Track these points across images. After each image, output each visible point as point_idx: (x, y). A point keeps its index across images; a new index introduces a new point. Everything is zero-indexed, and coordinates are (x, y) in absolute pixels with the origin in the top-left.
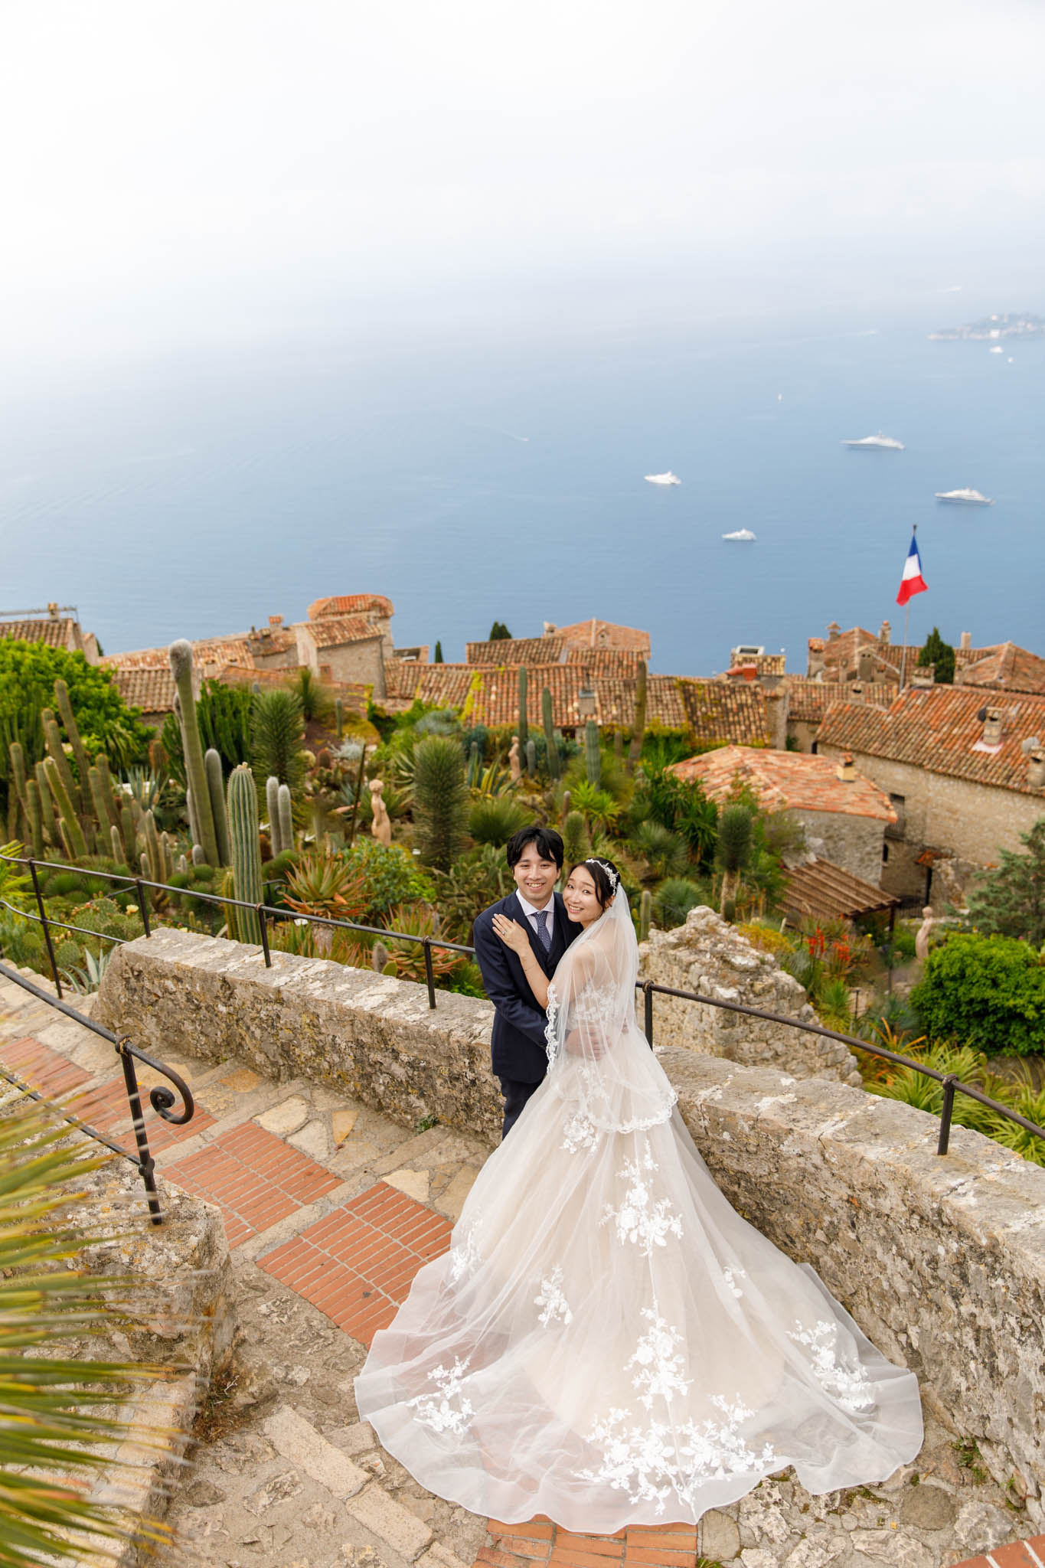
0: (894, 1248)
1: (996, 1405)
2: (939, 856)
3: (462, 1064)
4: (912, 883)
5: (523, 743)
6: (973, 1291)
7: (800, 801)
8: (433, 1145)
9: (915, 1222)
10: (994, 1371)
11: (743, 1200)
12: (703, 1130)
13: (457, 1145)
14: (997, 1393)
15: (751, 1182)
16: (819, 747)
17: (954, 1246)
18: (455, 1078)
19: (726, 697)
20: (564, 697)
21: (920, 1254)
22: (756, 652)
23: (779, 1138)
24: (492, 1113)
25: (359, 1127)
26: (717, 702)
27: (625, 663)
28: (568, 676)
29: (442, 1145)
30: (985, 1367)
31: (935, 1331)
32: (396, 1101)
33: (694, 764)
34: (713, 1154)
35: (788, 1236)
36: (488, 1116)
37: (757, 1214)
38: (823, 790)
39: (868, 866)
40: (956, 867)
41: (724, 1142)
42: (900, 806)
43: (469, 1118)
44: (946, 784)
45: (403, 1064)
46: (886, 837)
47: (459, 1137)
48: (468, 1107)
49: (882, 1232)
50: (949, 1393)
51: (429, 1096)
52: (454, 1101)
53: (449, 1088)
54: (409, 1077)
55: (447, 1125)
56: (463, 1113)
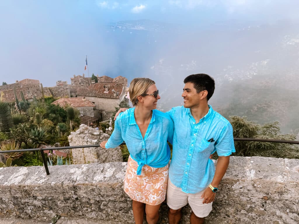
4: (98, 116)
5: (18, 103)
7: (77, 106)
16: (77, 96)
19: (58, 89)
20: (24, 94)
22: (61, 81)
27: (35, 86)
28: (24, 90)
33: (55, 102)
38: (81, 103)
39: (92, 115)
42: (94, 104)
43: (76, 211)
44: (101, 99)
45: (39, 200)
46: (94, 109)
51: (55, 208)
52: (67, 207)
53: (64, 203)
54: (43, 204)
55: (65, 217)
56: (72, 210)
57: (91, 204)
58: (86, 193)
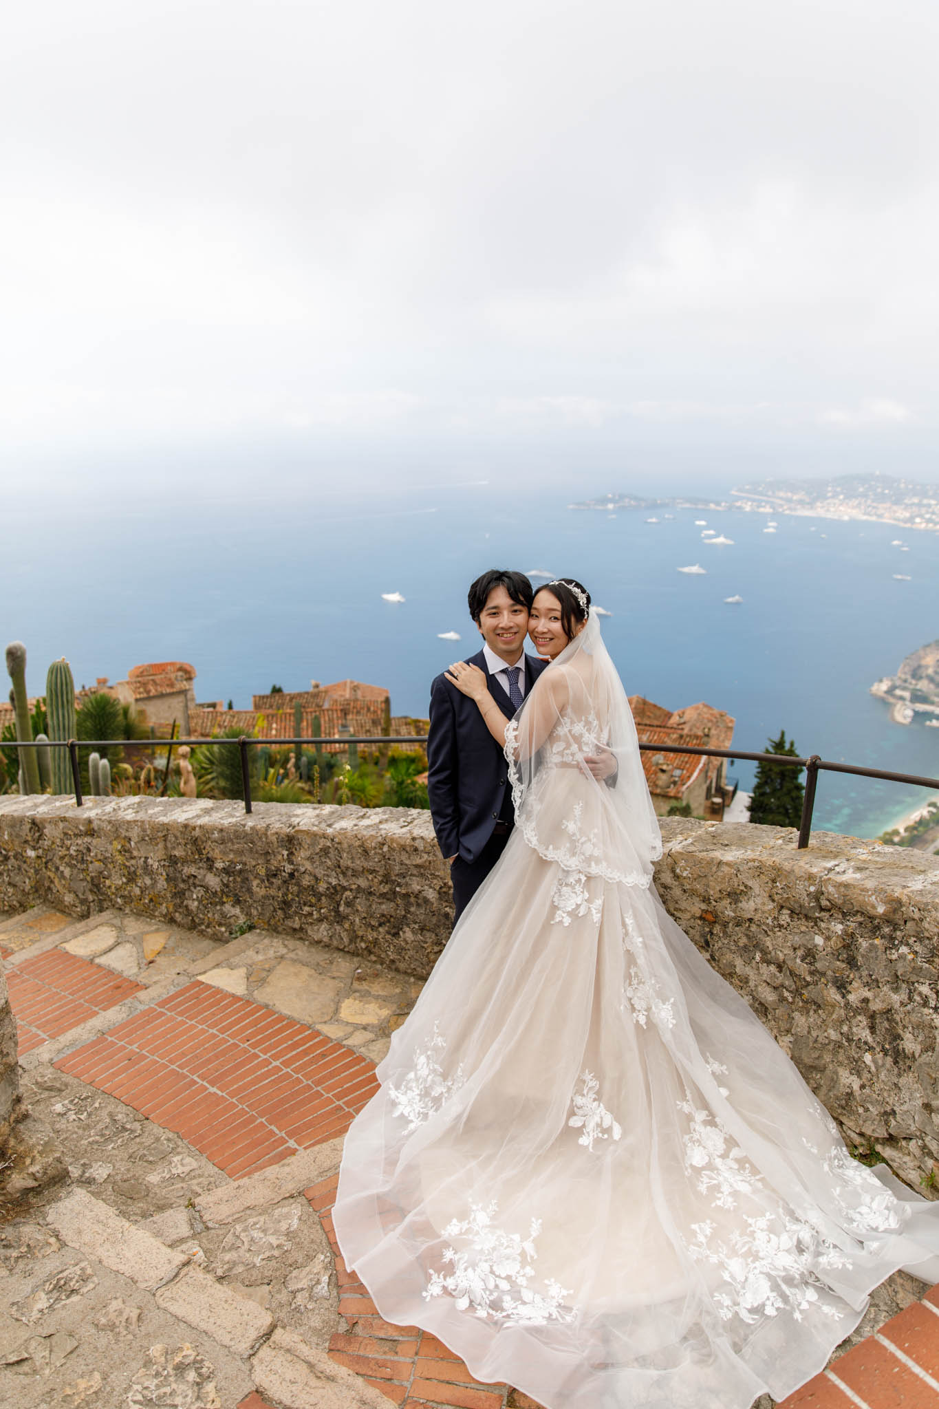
0: (758, 956)
1: (905, 1094)
3: (280, 857)
6: (865, 973)
8: (249, 947)
9: (785, 918)
10: (898, 1056)
13: (274, 944)
14: (907, 1080)
17: (839, 928)
18: (271, 875)
21: (791, 952)
24: (312, 904)
25: (171, 943)
29: (260, 946)
30: (886, 1055)
31: (814, 1034)
32: (210, 914)
36: (307, 909)
43: (287, 917)
45: (218, 873)
47: (277, 937)
48: (286, 904)
49: (743, 941)
50: (837, 1098)
51: (245, 901)
52: (271, 901)
53: (266, 887)
54: (224, 885)
55: (262, 929)
56: (280, 911)
57: (318, 896)
58: (310, 859)
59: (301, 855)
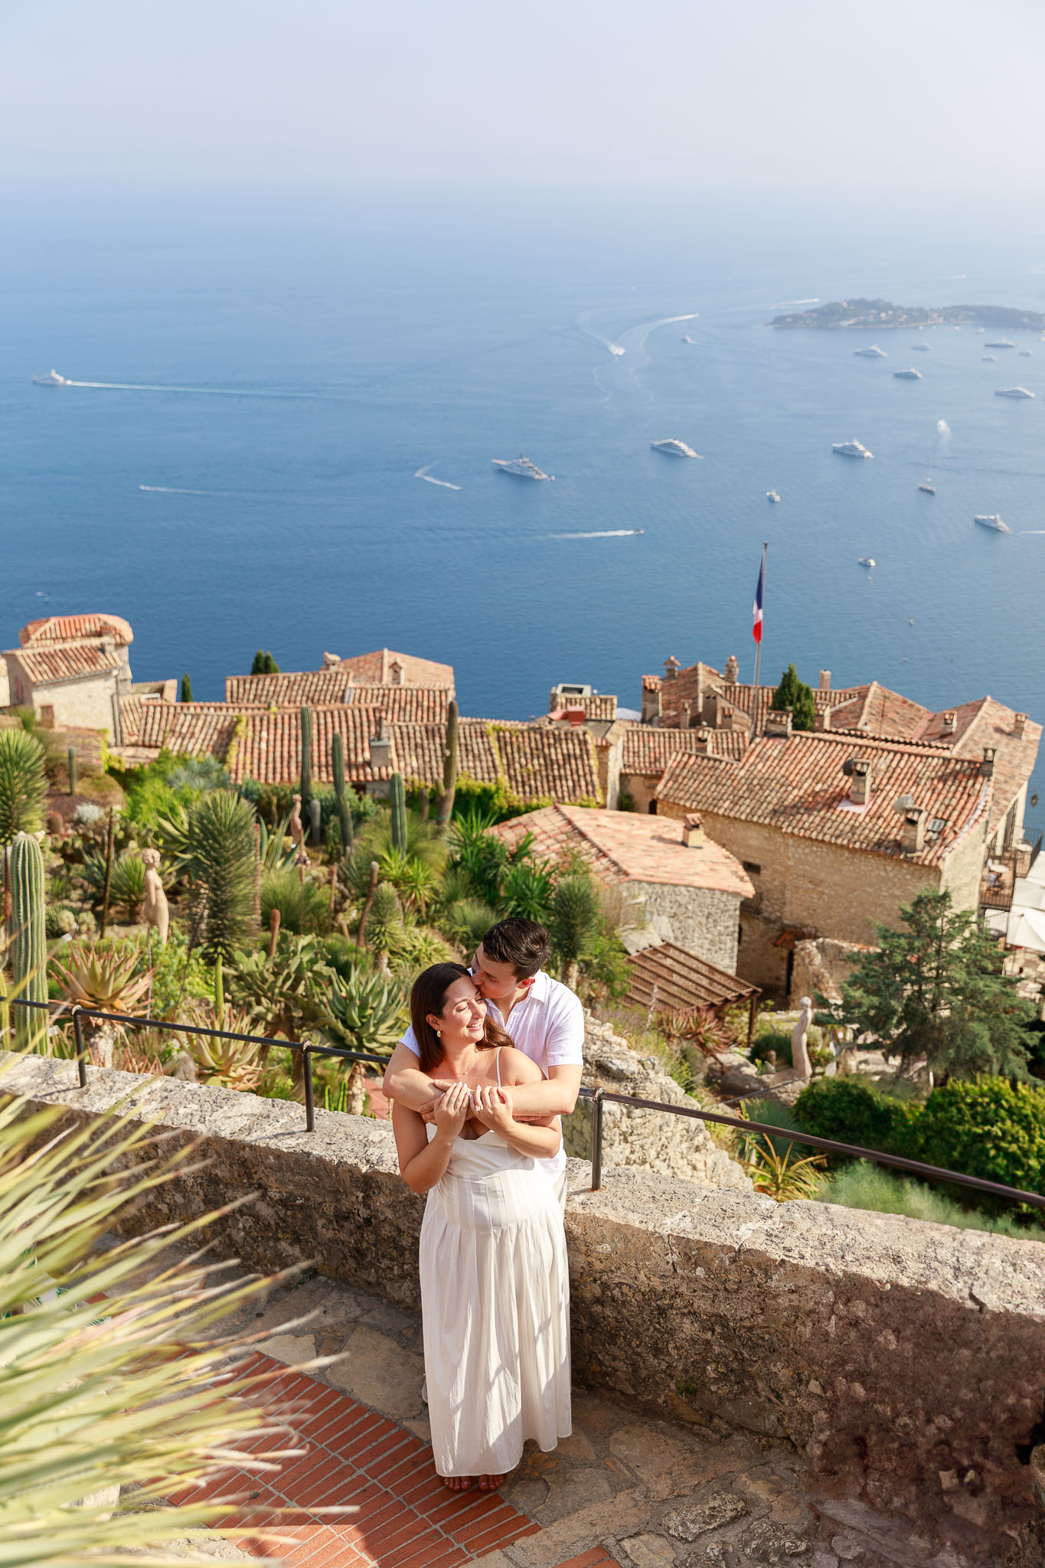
2: (802, 936)
3: (354, 1199)
4: (770, 969)
5: (306, 802)
7: (641, 871)
8: (314, 1303)
11: (717, 1349)
12: (670, 1266)
13: (345, 1301)
15: (728, 1327)
16: (659, 806)
18: (342, 1217)
19: (549, 745)
20: (352, 746)
22: (580, 691)
23: (766, 1272)
24: (392, 1259)
26: (538, 752)
27: (426, 703)
28: (358, 720)
29: (328, 1303)
30: (1031, 1531)
32: (261, 1250)
33: (511, 827)
34: (681, 1295)
35: (773, 1391)
36: (385, 1263)
37: (735, 1365)
38: (668, 858)
39: (720, 949)
40: (822, 949)
41: (696, 1280)
42: (755, 876)
43: (361, 1266)
44: (807, 851)
45: (272, 1203)
46: (742, 915)
47: (346, 1290)
48: (359, 1254)
51: (307, 1241)
52: (340, 1246)
53: (334, 1230)
54: (280, 1218)
55: (329, 1278)
56: (351, 1260)
57: (401, 1250)
58: (392, 1207)
59: (380, 1201)
